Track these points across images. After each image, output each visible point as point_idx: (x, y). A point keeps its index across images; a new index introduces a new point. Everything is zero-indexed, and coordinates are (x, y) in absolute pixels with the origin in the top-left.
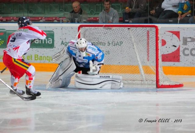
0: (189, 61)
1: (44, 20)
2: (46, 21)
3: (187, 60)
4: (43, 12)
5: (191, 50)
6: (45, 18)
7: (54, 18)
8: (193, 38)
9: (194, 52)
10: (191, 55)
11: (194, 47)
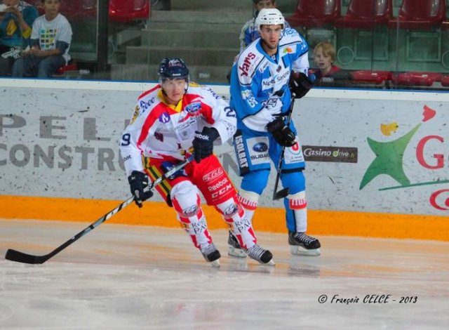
0: (5, 181)
5: (11, 150)
9: (20, 156)
10: (12, 164)
11: (20, 143)
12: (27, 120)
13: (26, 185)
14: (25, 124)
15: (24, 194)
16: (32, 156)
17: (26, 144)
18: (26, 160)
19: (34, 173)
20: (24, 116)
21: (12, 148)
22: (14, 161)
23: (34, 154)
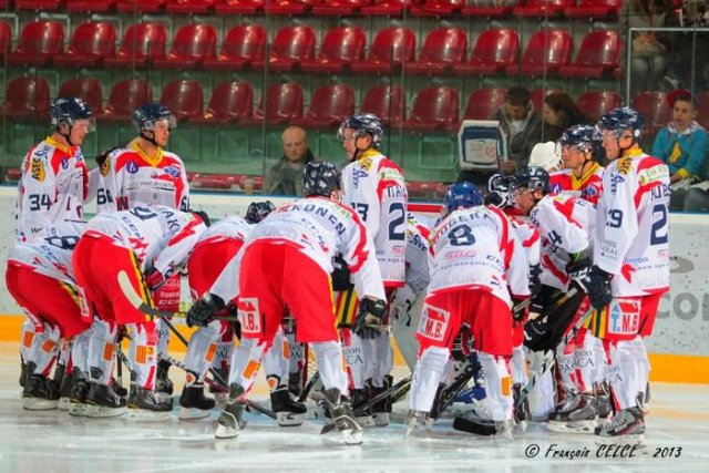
0: (668, 337)
1: (197, 184)
2: (203, 185)
3: (662, 333)
4: (197, 158)
5: (675, 300)
6: (202, 174)
7: (231, 178)
8: (685, 260)
9: (686, 307)
10: (676, 318)
11: (686, 291)
12: (695, 263)
13: (692, 341)
14: (692, 269)
15: (690, 354)
16: (701, 308)
17: (693, 293)
18: (693, 312)
19: (702, 328)
20: (692, 259)
21: (677, 298)
22: (679, 313)
23: (704, 305)
